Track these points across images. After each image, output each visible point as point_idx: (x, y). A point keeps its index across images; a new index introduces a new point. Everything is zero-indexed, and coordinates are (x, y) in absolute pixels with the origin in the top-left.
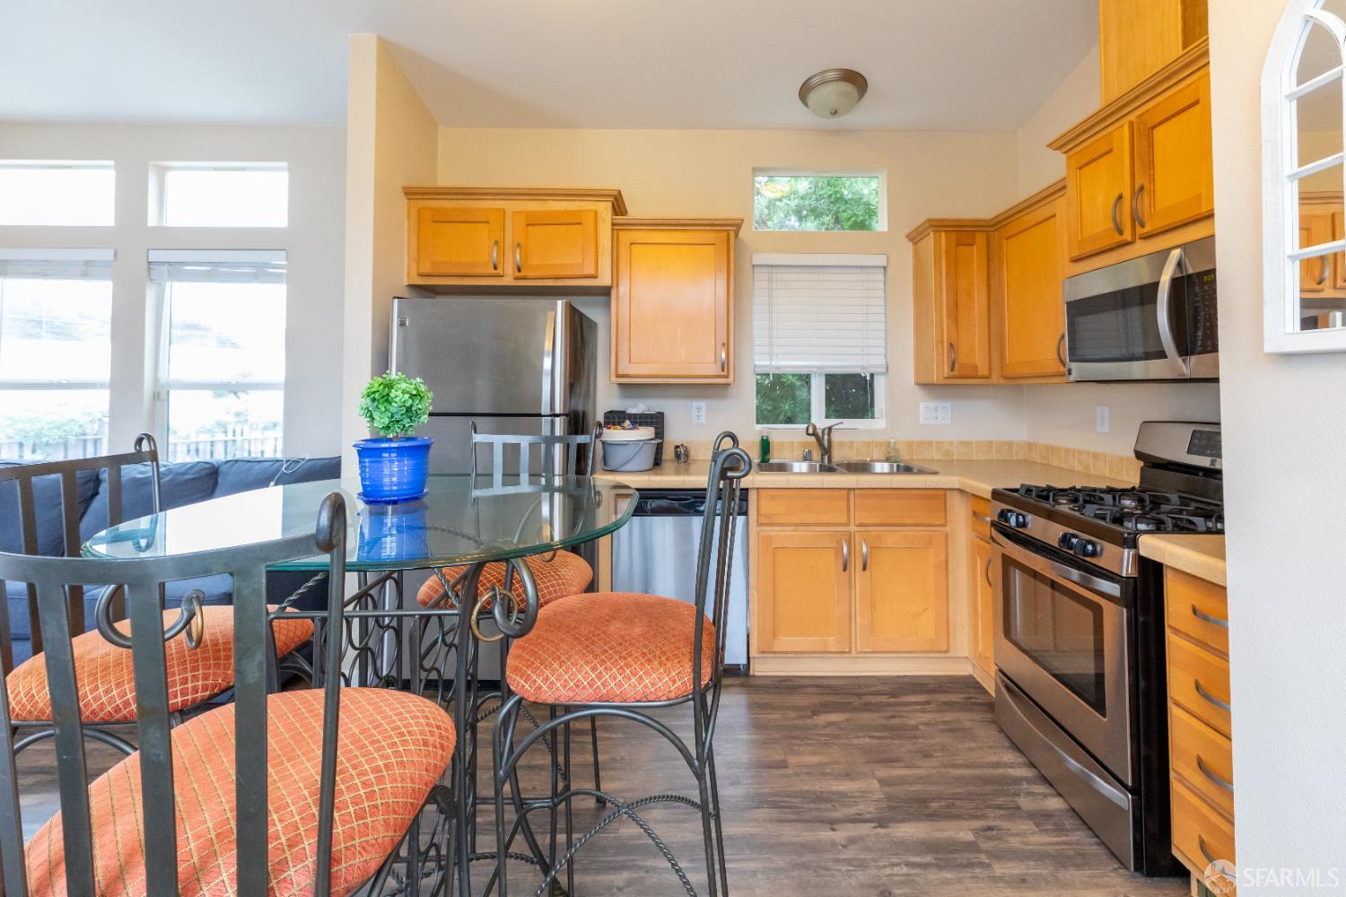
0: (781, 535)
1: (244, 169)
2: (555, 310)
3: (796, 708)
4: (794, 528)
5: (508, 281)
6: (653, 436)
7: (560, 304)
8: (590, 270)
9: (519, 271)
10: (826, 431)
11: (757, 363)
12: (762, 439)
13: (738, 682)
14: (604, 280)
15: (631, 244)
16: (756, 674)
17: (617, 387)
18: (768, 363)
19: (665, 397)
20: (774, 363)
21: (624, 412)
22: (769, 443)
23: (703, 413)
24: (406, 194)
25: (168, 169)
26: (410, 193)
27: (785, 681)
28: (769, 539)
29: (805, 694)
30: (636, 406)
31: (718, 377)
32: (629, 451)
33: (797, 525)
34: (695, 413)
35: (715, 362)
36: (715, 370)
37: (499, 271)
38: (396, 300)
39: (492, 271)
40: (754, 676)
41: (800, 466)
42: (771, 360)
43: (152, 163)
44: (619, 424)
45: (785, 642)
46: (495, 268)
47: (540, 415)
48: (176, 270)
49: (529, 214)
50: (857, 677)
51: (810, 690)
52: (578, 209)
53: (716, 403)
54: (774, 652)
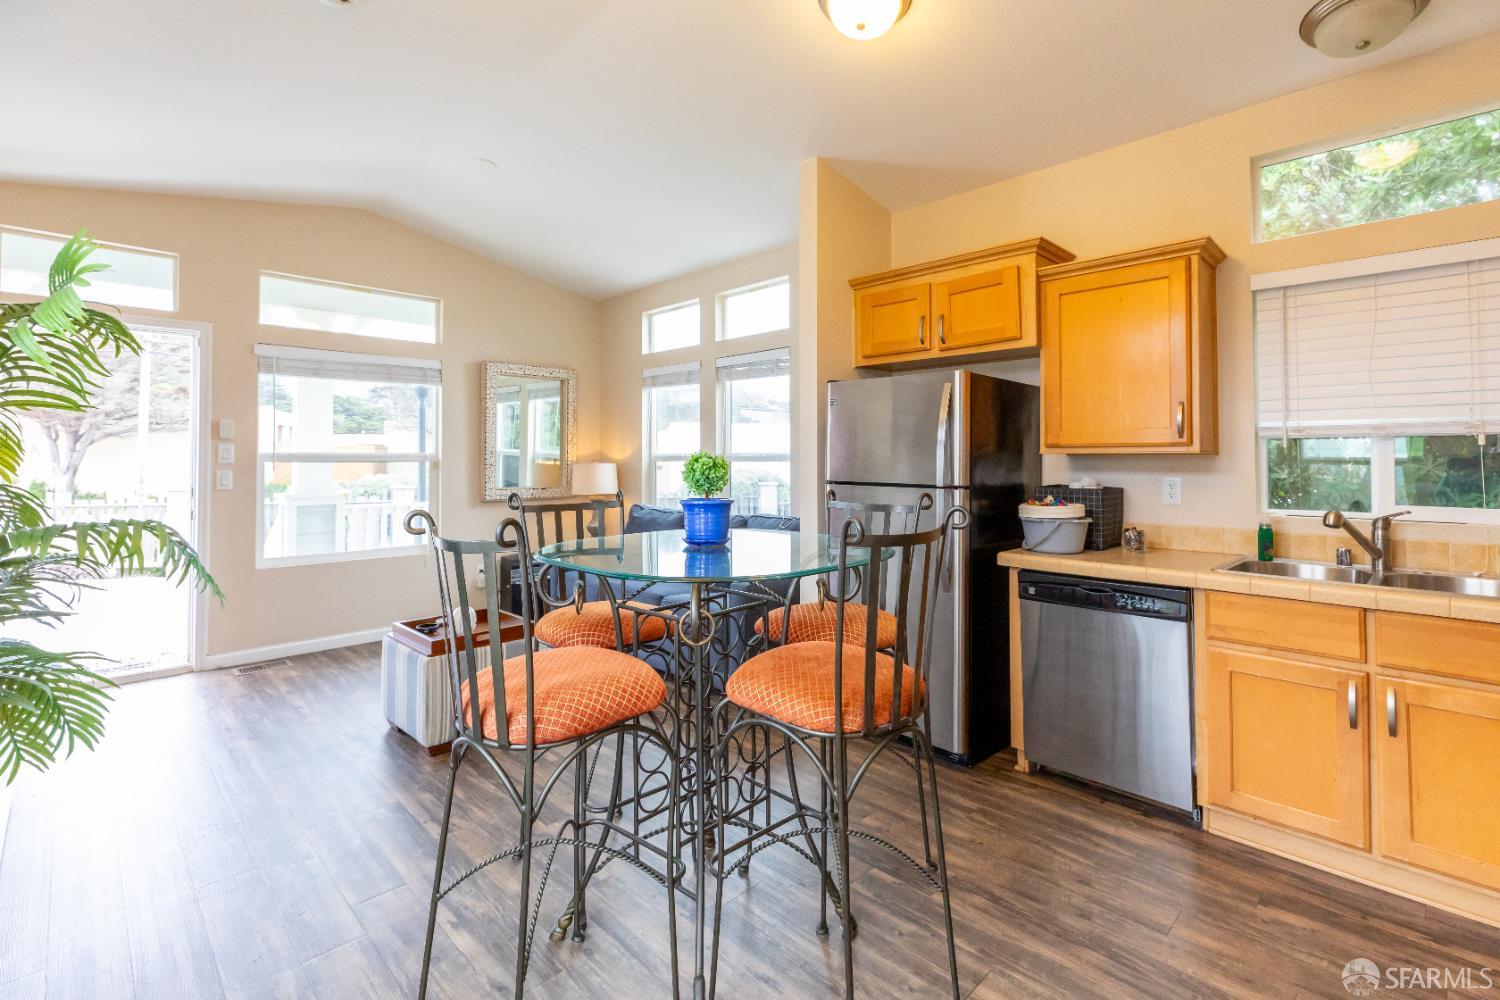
0: (1242, 656)
1: (766, 286)
2: (952, 381)
3: (1238, 886)
4: (1266, 650)
5: (935, 354)
6: (1083, 514)
7: (958, 375)
8: (1012, 332)
9: (944, 342)
10: (1380, 524)
11: (1262, 424)
12: (1261, 528)
13: (1179, 831)
14: (1029, 340)
15: (1061, 295)
16: (1211, 831)
17: (1067, 458)
18: (1280, 424)
19: (1117, 470)
20: (1292, 423)
21: (1067, 486)
22: (1272, 534)
23: (1178, 491)
24: (852, 286)
25: (726, 297)
26: (857, 284)
27: (1244, 852)
28: (1224, 659)
29: (1272, 878)
30: (1078, 480)
31: (1174, 445)
32: (1048, 528)
33: (1270, 648)
34: (1166, 489)
35: (1170, 428)
36: (1170, 436)
37: (927, 345)
38: (829, 384)
39: (920, 345)
40: (1207, 832)
41: (1313, 571)
42: (1287, 419)
43: (717, 295)
44: (1040, 499)
45: (1246, 799)
46: (923, 343)
47: (935, 487)
48: (730, 372)
49: (950, 284)
50: (1386, 893)
51: (1284, 877)
52: (1000, 267)
53: (1196, 478)
54: (1232, 810)
